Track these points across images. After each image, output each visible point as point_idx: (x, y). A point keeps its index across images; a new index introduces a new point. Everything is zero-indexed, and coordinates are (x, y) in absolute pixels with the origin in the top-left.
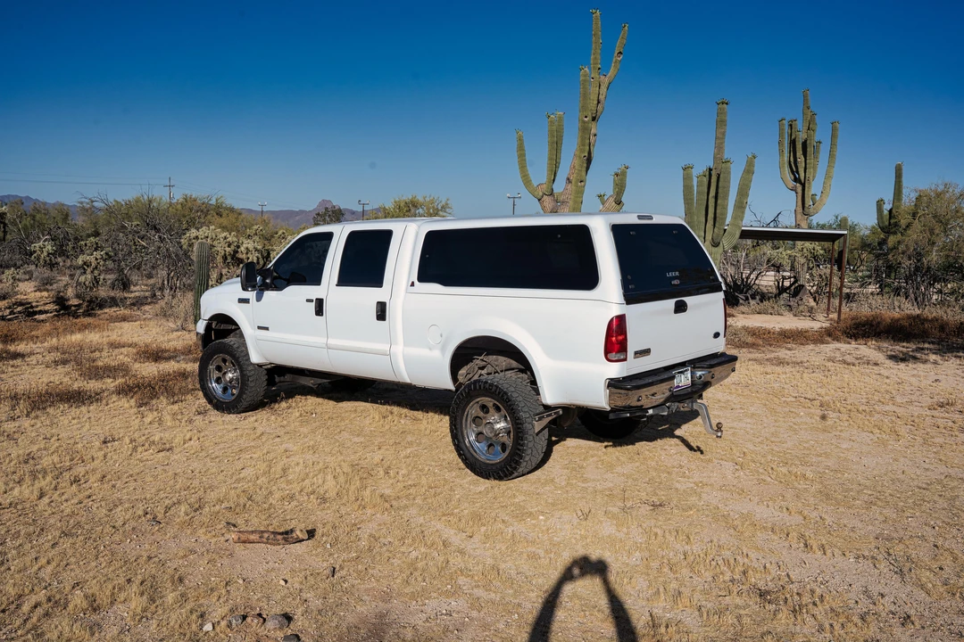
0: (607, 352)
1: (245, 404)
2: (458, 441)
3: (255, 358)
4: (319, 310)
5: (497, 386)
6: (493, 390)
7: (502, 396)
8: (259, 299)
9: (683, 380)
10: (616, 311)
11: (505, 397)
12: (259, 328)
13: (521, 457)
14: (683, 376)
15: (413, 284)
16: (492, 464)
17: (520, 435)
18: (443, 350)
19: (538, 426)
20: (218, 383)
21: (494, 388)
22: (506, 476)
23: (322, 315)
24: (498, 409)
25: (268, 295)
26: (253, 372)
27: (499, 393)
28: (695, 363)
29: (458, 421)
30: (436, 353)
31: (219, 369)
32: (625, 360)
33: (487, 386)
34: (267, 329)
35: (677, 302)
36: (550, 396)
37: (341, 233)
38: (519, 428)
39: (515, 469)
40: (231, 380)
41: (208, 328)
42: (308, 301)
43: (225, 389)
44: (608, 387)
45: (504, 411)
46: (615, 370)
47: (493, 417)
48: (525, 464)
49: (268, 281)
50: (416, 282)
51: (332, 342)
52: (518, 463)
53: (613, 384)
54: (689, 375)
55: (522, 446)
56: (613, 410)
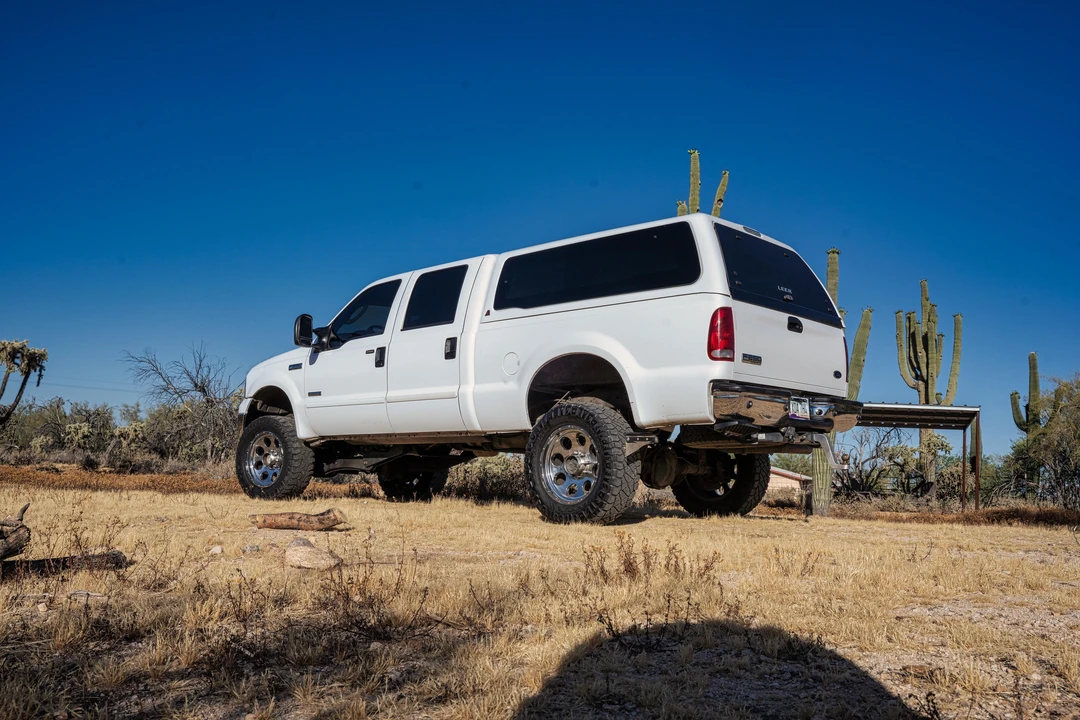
0: (711, 348)
1: (285, 488)
2: (534, 483)
3: (303, 432)
4: (380, 362)
5: (581, 409)
6: (577, 414)
7: (588, 418)
8: (312, 360)
9: (801, 410)
10: (721, 302)
11: (591, 419)
12: (311, 394)
13: (609, 489)
14: (800, 406)
15: (488, 313)
16: (573, 506)
17: (608, 462)
18: (520, 380)
19: (630, 449)
20: (257, 469)
21: (578, 411)
22: (590, 516)
23: (383, 365)
24: (582, 441)
25: (324, 355)
26: (299, 451)
27: (584, 415)
28: (813, 397)
29: (535, 459)
30: (512, 386)
31: (260, 451)
32: (732, 359)
33: (570, 410)
34: (319, 394)
35: (790, 318)
36: (643, 415)
37: (409, 281)
38: (606, 454)
39: (601, 505)
40: (273, 462)
41: (252, 407)
42: (368, 352)
43: (265, 476)
44: (713, 389)
45: (589, 442)
46: (719, 370)
47: (577, 449)
48: (613, 498)
49: (325, 340)
50: (492, 310)
51: (393, 394)
52: (603, 496)
53: (719, 386)
54: (807, 408)
55: (609, 475)
56: (718, 421)
